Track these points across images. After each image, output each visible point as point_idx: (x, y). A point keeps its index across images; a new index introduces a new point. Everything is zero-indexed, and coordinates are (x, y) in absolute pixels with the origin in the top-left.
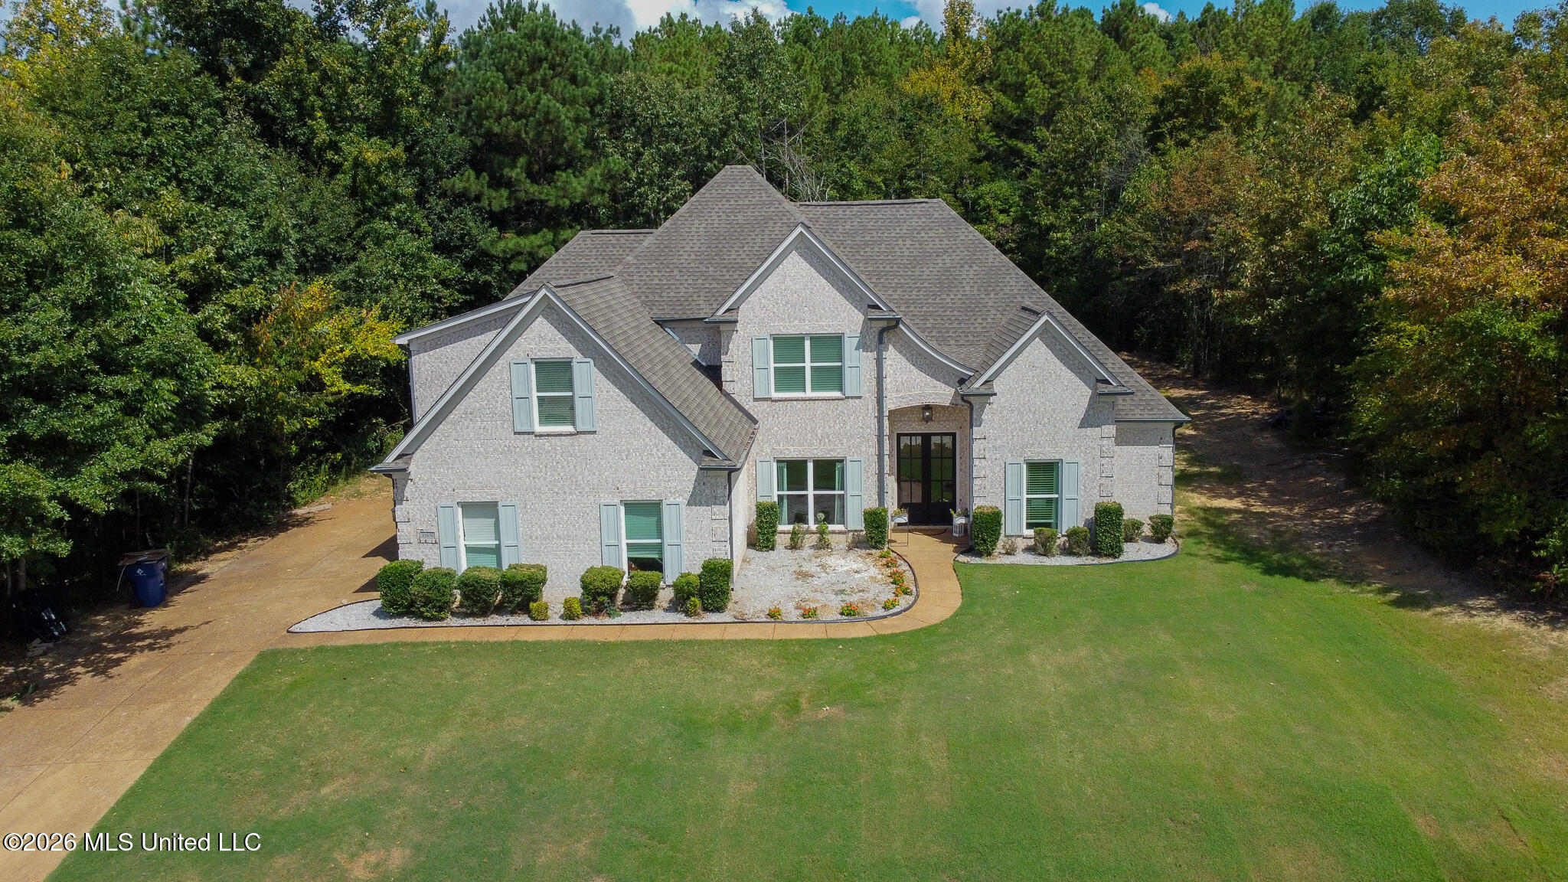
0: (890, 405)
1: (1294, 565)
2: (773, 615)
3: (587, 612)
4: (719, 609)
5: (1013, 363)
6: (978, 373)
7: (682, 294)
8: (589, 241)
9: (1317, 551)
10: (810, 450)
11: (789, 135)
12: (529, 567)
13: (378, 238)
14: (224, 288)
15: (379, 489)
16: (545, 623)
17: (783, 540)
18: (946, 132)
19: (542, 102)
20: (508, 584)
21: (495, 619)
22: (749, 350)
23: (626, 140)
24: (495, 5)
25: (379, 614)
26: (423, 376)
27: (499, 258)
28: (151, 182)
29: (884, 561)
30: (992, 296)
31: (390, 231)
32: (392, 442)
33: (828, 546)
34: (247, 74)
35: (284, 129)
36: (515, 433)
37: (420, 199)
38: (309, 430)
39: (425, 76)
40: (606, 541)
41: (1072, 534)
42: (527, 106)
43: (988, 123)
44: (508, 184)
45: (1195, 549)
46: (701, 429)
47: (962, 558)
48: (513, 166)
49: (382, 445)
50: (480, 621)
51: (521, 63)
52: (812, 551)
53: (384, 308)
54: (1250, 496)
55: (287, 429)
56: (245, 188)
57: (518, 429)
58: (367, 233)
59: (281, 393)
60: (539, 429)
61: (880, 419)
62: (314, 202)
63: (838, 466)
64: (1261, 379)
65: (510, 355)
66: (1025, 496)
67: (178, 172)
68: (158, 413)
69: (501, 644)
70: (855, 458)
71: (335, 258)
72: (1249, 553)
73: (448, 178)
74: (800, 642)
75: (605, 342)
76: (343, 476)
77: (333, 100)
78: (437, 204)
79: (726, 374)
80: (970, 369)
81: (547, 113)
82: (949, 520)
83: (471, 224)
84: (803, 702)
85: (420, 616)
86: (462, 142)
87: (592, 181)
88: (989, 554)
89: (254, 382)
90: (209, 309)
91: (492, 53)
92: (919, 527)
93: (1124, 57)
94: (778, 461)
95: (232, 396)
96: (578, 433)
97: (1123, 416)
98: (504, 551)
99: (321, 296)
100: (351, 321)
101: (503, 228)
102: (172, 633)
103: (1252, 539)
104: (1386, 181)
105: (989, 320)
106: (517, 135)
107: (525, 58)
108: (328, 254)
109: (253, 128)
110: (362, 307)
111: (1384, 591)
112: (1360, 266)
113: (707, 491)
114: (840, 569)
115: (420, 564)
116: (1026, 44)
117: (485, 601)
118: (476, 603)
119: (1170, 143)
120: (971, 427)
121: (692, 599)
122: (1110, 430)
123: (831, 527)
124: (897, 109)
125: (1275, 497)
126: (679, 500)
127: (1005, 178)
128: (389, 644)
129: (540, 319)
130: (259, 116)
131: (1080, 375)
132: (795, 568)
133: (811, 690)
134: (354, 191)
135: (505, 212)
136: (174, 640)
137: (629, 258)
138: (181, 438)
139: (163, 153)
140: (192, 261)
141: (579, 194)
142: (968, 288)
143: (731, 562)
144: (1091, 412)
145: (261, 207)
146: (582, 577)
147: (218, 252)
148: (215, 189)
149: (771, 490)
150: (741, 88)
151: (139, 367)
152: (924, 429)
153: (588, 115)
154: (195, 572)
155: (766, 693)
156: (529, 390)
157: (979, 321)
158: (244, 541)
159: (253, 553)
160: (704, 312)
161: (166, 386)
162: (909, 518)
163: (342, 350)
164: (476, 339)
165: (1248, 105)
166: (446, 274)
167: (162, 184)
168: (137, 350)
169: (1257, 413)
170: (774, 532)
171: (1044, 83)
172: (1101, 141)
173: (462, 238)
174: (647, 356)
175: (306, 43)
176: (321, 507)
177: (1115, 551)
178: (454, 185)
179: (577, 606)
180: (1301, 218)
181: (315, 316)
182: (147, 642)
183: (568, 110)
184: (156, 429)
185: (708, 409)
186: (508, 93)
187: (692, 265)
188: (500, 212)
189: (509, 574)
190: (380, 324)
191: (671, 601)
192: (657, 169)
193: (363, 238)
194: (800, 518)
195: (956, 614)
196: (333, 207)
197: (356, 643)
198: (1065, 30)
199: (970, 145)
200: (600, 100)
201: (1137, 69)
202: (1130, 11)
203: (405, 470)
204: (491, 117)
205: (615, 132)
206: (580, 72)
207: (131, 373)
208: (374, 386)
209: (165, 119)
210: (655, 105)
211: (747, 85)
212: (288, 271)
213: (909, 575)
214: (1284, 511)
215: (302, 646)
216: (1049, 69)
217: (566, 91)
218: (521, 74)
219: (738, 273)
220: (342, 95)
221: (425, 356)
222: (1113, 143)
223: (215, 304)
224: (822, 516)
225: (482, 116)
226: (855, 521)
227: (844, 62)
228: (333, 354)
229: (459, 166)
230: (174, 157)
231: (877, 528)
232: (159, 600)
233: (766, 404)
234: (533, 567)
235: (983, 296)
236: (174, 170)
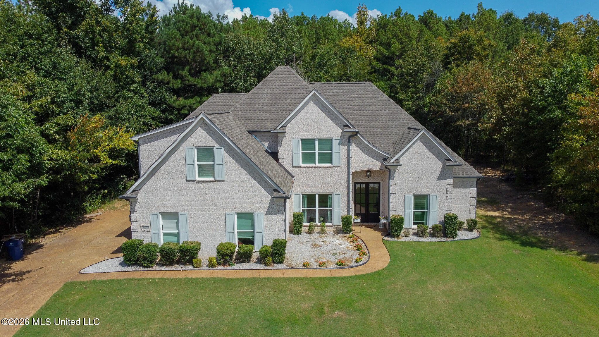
0: (353, 170)
1: (532, 241)
2: (306, 265)
3: (219, 264)
4: (280, 263)
5: (408, 151)
6: (392, 156)
7: (260, 120)
8: (218, 98)
9: (541, 235)
10: (317, 189)
11: (296, 61)
12: (193, 243)
13: (125, 98)
14: (55, 116)
15: (124, 206)
16: (200, 269)
17: (304, 230)
18: (358, 62)
19: (196, 43)
20: (183, 251)
21: (176, 267)
22: (291, 145)
23: (230, 60)
24: (176, 5)
25: (122, 264)
26: (145, 155)
27: (176, 108)
28: (23, 68)
29: (351, 239)
30: (395, 123)
31: (130, 95)
32: (130, 186)
33: (325, 232)
34: (70, 28)
35: (86, 51)
36: (187, 181)
37: (144, 83)
38: (93, 180)
39: (147, 30)
40: (228, 231)
41: (435, 228)
42: (190, 45)
43: (374, 59)
44: (182, 78)
45: (487, 234)
46: (273, 180)
47: (386, 238)
48: (183, 70)
49: (125, 187)
50: (169, 268)
51: (187, 27)
52: (318, 235)
53: (127, 127)
54: (503, 210)
55: (82, 179)
56: (66, 72)
57: (188, 179)
58: (120, 96)
59: (80, 163)
60: (198, 179)
61: (348, 176)
62: (97, 82)
63: (330, 196)
64: (496, 161)
65: (185, 145)
66: (413, 211)
67: (36, 64)
68: (19, 170)
69: (180, 279)
70: (337, 193)
71: (106, 106)
72: (512, 237)
73: (155, 75)
74: (320, 279)
75: (229, 139)
76: (108, 200)
77: (107, 39)
78: (151, 86)
79: (280, 155)
80: (388, 154)
81: (198, 48)
82: (378, 220)
83: (165, 94)
84: (325, 308)
85: (142, 265)
86: (163, 60)
87: (217, 77)
88: (398, 236)
89: (68, 157)
90: (47, 125)
91: (175, 23)
92: (364, 224)
93: (429, 33)
94: (303, 195)
95: (57, 164)
96: (216, 181)
97: (454, 175)
98: (181, 235)
99: (99, 121)
100: (113, 133)
101: (178, 96)
102: (24, 273)
103: (510, 229)
104: (565, 74)
105: (394, 133)
106: (185, 57)
107: (189, 25)
108: (103, 104)
109: (71, 50)
110: (117, 127)
111: (579, 254)
112: (554, 111)
113: (275, 208)
114: (332, 243)
115: (142, 241)
116: (390, 27)
117: (172, 258)
118: (167, 259)
119: (453, 65)
120: (389, 180)
121: (268, 258)
122: (451, 181)
123: (327, 224)
124: (338, 52)
125: (514, 211)
126: (262, 212)
127: (382, 80)
128: (127, 279)
129: (200, 129)
130: (75, 45)
131: (437, 157)
132: (312, 243)
133: (328, 303)
134: (115, 78)
135: (179, 89)
136: (25, 277)
137: (237, 105)
138: (28, 182)
139: (29, 56)
140: (40, 103)
141: (211, 82)
142: (384, 119)
143: (285, 240)
144: (442, 173)
145: (73, 81)
146: (218, 248)
147: (52, 99)
148: (53, 72)
149: (300, 207)
150: (278, 41)
151: (11, 149)
152: (367, 180)
153: (215, 49)
154: (38, 243)
155: (307, 304)
156: (194, 161)
157: (390, 133)
158: (62, 229)
159: (65, 235)
160: (270, 128)
161: (24, 158)
162: (361, 220)
163: (108, 145)
164: (169, 138)
165: (485, 50)
166: (154, 114)
167: (28, 69)
168: (10, 141)
169: (496, 176)
170: (301, 226)
171: (399, 42)
172: (423, 65)
173: (161, 100)
174: (247, 146)
175: (96, 15)
176: (98, 214)
177: (453, 235)
178: (158, 78)
179: (215, 261)
180: (516, 94)
181: (96, 130)
182: (12, 277)
183: (207, 47)
184: (18, 178)
185: (274, 170)
186: (181, 40)
187: (265, 108)
188: (178, 89)
189: (183, 246)
190: (125, 134)
191: (257, 258)
192: (243, 72)
193: (119, 98)
194: (311, 220)
195: (389, 265)
196: (105, 84)
197: (111, 278)
198: (407, 21)
199: (368, 67)
200: (220, 43)
201: (436, 37)
202: (431, 15)
203: (135, 197)
204: (174, 49)
205: (226, 57)
206: (212, 32)
207: (7, 151)
208: (122, 161)
209: (31, 41)
210: (242, 46)
211: (280, 40)
212: (85, 109)
213: (363, 246)
214: (520, 217)
215: (85, 280)
216: (400, 37)
217: (206, 39)
218: (187, 32)
219: (285, 111)
220: (111, 37)
221: (145, 146)
222: (428, 66)
223: (50, 122)
224: (322, 219)
225: (171, 49)
226: (337, 221)
227: (316, 34)
228: (104, 147)
229: (160, 70)
230: (34, 58)
231: (348, 224)
232: (20, 257)
233: (297, 169)
234: (194, 242)
235: (391, 123)
236: (34, 63)
